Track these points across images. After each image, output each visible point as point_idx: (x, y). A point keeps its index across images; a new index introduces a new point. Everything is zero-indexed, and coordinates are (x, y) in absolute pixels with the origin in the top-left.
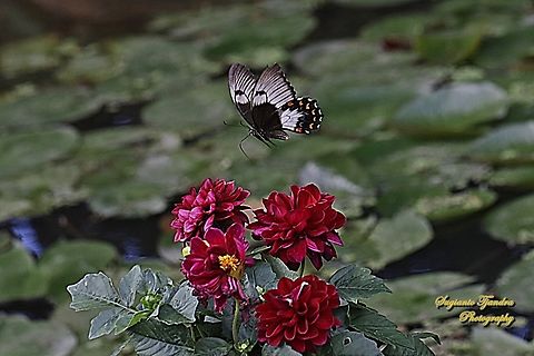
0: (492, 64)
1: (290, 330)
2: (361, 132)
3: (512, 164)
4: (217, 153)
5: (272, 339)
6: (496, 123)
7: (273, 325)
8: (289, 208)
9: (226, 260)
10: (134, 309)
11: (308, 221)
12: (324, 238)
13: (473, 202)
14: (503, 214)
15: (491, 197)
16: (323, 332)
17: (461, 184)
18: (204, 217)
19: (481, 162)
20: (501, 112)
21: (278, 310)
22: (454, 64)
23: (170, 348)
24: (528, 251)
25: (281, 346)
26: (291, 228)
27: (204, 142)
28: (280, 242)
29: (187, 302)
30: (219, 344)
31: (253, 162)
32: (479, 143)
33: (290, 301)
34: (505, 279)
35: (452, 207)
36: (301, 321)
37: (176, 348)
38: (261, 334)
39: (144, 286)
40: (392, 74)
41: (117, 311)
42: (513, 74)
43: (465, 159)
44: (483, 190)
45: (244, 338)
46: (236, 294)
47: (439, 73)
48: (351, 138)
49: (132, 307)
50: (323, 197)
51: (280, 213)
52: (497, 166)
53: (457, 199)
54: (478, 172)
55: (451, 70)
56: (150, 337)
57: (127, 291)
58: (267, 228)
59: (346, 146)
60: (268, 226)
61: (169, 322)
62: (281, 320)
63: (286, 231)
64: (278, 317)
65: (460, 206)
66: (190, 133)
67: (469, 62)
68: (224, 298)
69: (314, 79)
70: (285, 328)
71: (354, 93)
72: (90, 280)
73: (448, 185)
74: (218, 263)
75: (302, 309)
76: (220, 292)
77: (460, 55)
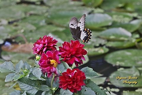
0: (106, 8)
1: (70, 85)
2: (65, 25)
3: (113, 40)
4: (19, 27)
5: (64, 87)
6: (108, 27)
7: (65, 83)
8: (70, 47)
9: (52, 61)
10: (20, 74)
11: (76, 52)
12: (80, 57)
13: (101, 51)
14: (111, 56)
15: (107, 50)
16: (80, 87)
17: (98, 45)
18: (43, 47)
19: (104, 39)
20: (110, 24)
21: (67, 78)
22: (94, 7)
23: (30, 87)
24: (119, 68)
25: (66, 90)
26: (71, 53)
27: (15, 23)
28: (67, 57)
29: (38, 73)
30: (46, 87)
31: (31, 31)
32: (103, 32)
33: (71, 76)
34: (112, 76)
35: (94, 51)
36: (74, 82)
37: (32, 87)
38: (61, 85)
39: (24, 67)
40: (75, 8)
41: (14, 74)
42: (113, 12)
43: (98, 37)
44: (104, 47)
45: (54, 86)
46: (55, 72)
47: (90, 9)
48: (62, 27)
49: (19, 73)
50: (81, 45)
51: (67, 48)
52: (109, 40)
53: (96, 49)
54: (103, 42)
55: (93, 9)
56: (24, 83)
57: (18, 68)
58: (62, 53)
59: (61, 29)
60: (63, 52)
61: (32, 79)
62: (67, 82)
63: (69, 54)
64: (67, 81)
65: (97, 51)
66: (11, 20)
67: (99, 7)
68: (51, 73)
69: (50, 7)
70: (69, 84)
71: (63, 13)
72: (6, 63)
73: (93, 45)
74: (50, 62)
75: (74, 79)
76: (50, 71)
77: (96, 5)
